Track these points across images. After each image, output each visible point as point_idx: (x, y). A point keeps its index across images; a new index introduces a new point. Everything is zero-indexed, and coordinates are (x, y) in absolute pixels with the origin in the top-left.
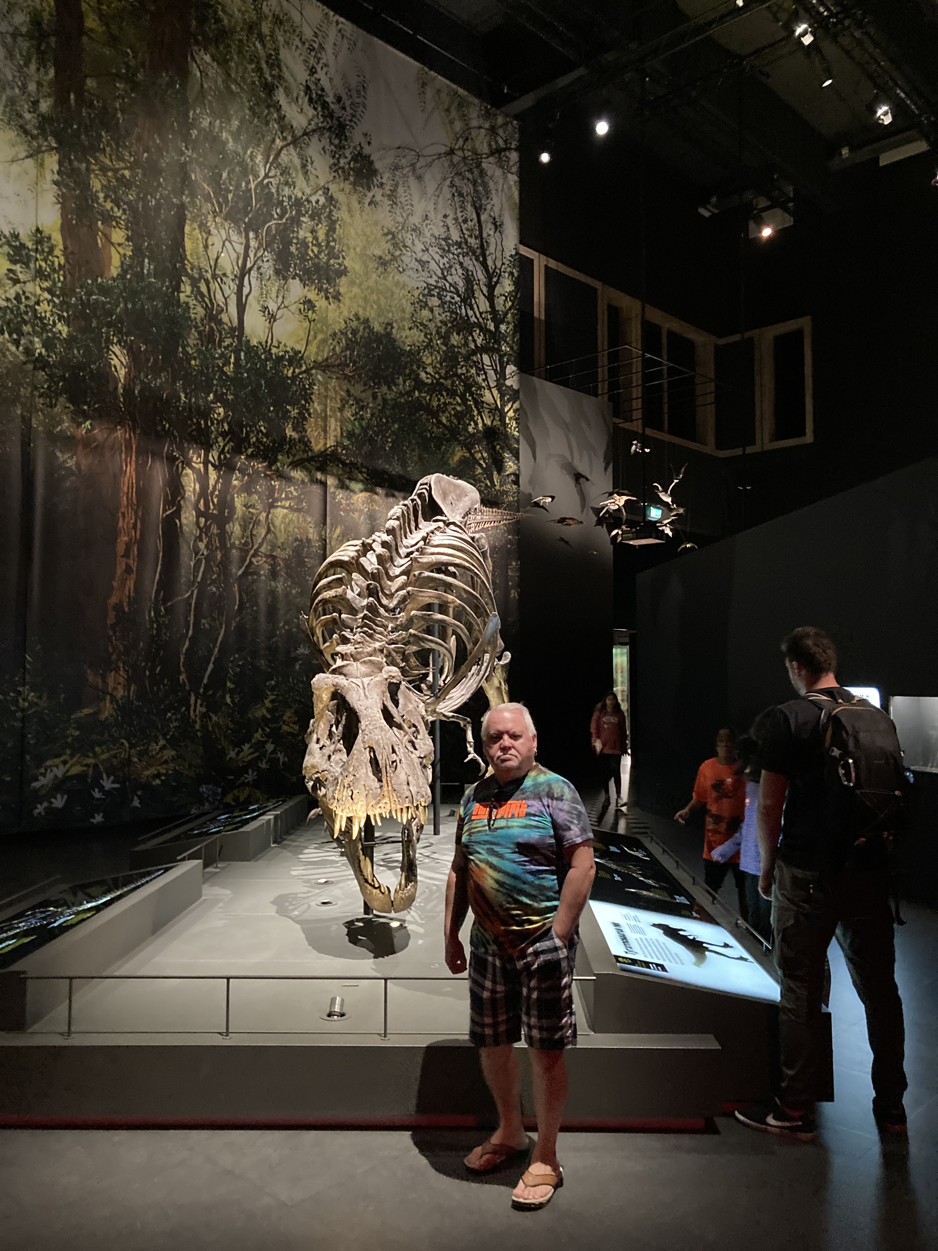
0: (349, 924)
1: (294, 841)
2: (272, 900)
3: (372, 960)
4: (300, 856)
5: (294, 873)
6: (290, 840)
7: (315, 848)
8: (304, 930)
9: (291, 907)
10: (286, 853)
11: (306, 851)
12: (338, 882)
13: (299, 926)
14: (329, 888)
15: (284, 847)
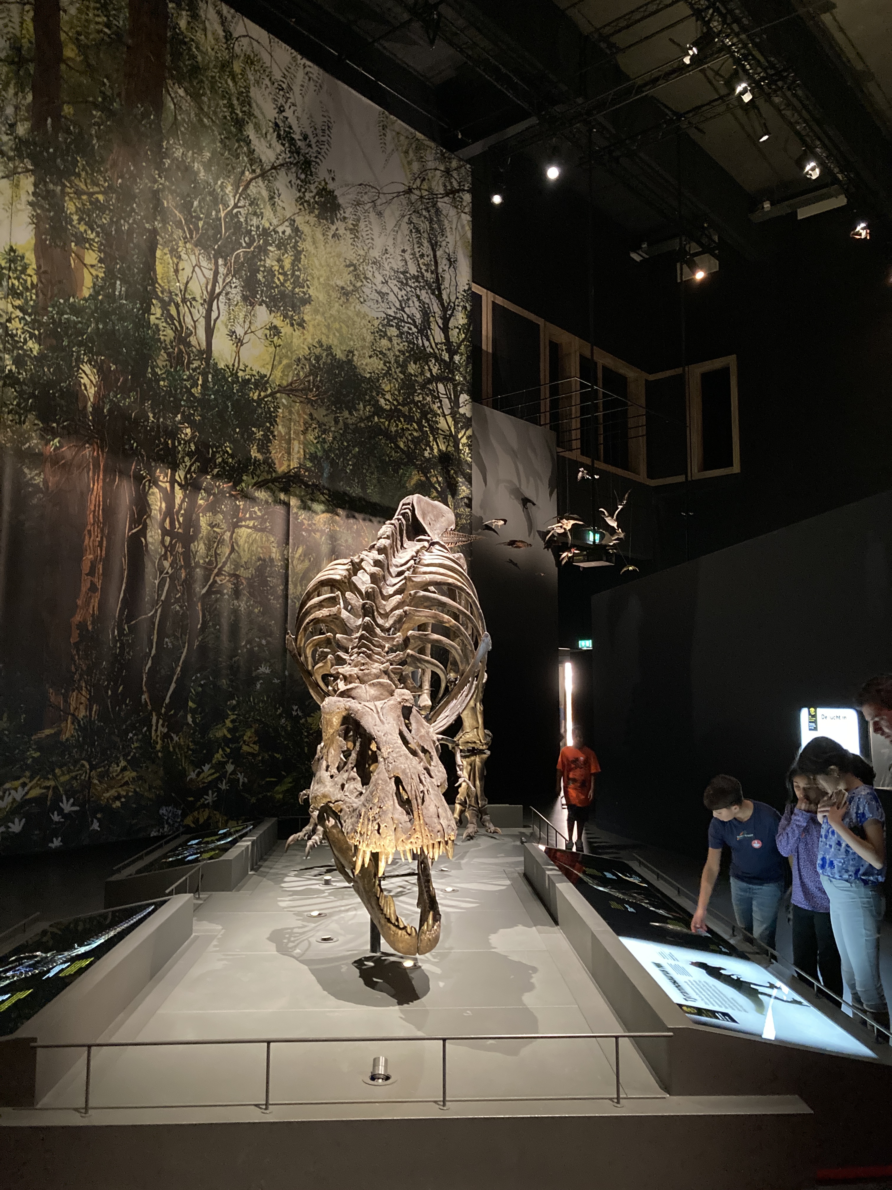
0: (359, 963)
1: (271, 868)
2: (268, 935)
4: (283, 885)
5: (282, 904)
6: (266, 867)
7: (295, 876)
8: (313, 972)
9: (291, 945)
10: (266, 882)
11: (287, 879)
12: (331, 915)
13: (306, 967)
14: (324, 922)
15: (264, 875)
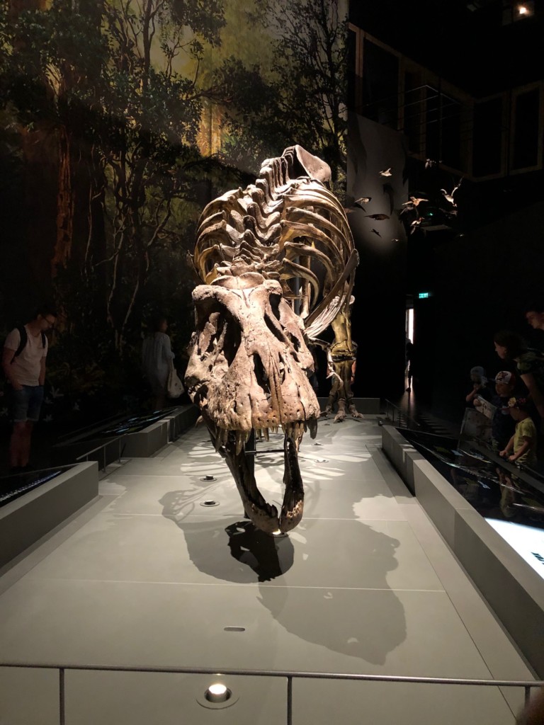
0: (231, 529)
1: (186, 440)
2: (160, 498)
3: (257, 585)
4: (190, 453)
5: (183, 469)
6: (183, 439)
7: (203, 446)
8: (187, 537)
9: (176, 508)
10: (178, 451)
11: (195, 448)
12: (221, 479)
13: (181, 531)
14: (212, 485)
15: (178, 446)
